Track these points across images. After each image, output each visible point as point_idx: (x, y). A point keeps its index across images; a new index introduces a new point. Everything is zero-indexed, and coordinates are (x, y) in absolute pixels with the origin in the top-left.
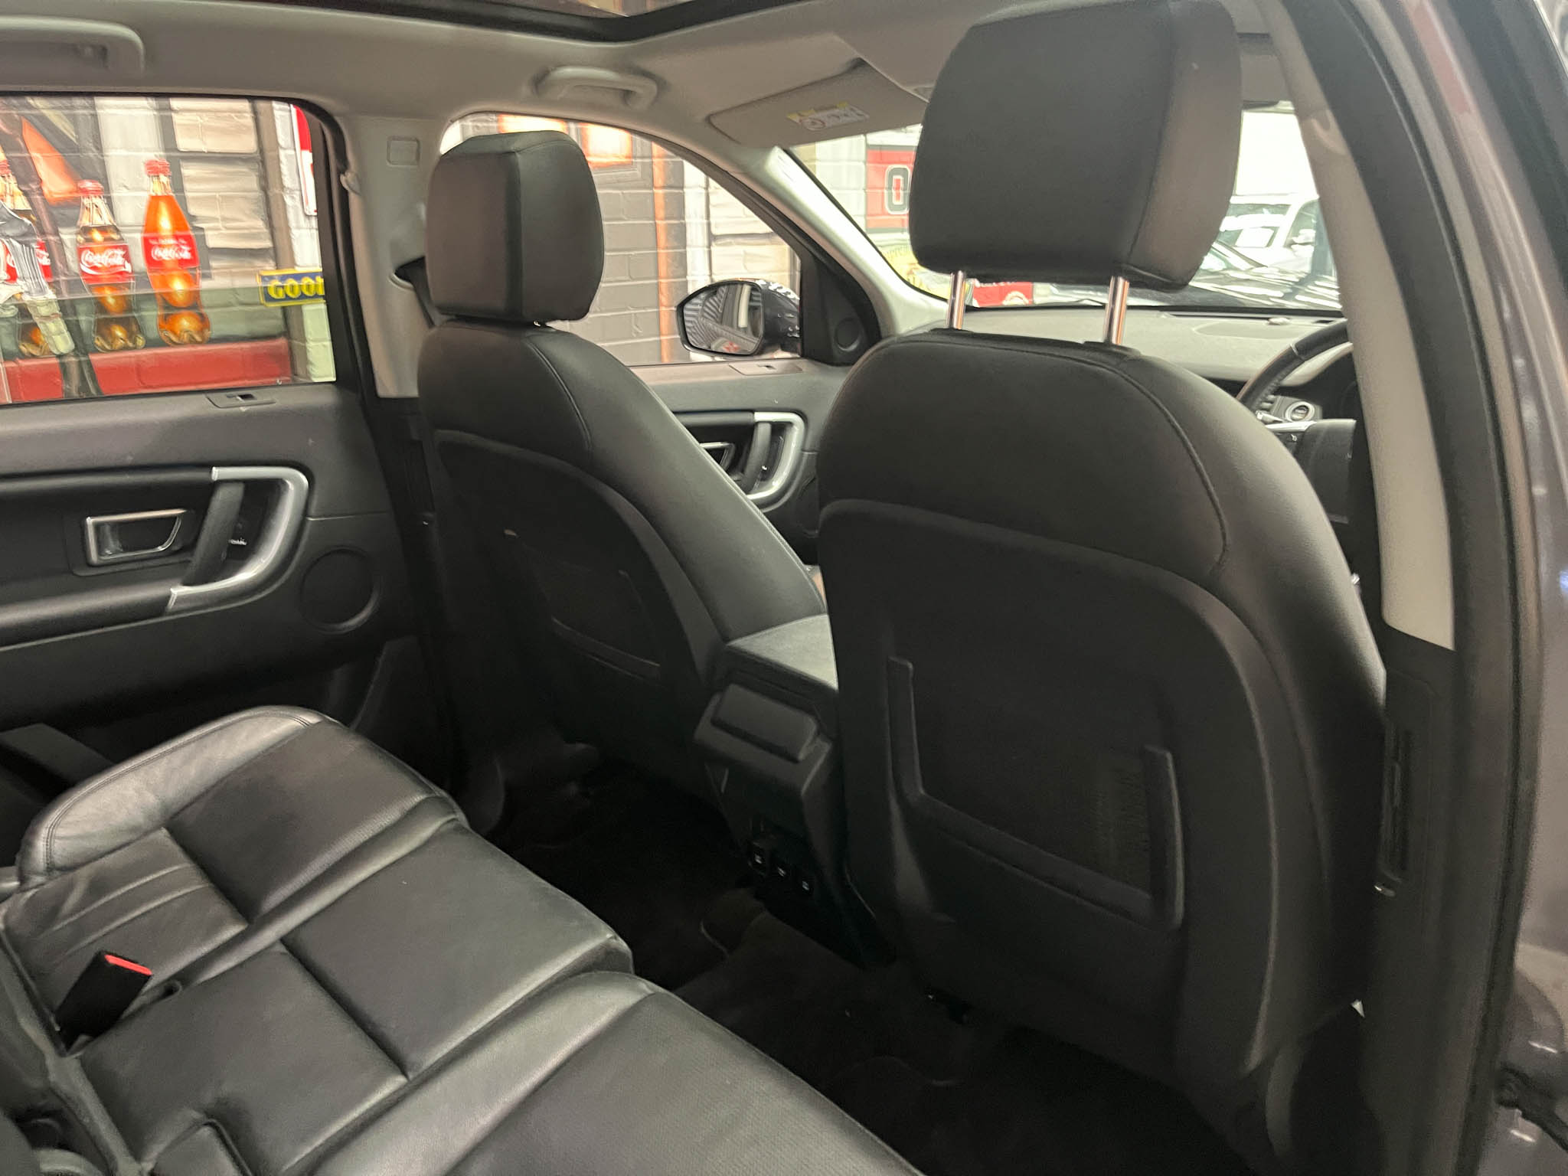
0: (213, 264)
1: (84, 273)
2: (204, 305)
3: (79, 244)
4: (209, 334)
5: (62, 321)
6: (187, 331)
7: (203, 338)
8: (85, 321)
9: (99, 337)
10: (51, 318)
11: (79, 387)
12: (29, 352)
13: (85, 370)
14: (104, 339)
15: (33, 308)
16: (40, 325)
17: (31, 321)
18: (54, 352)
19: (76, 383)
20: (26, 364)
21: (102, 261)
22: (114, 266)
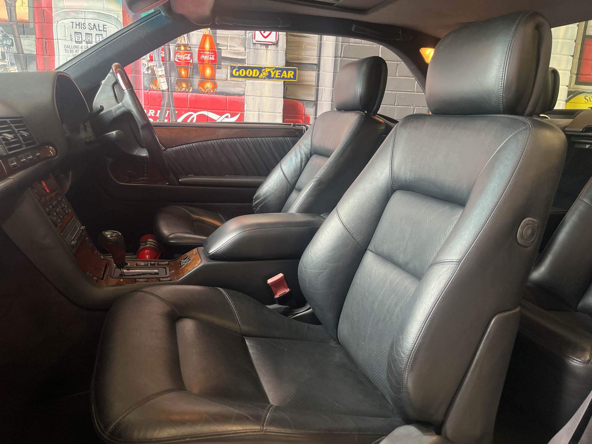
0: (222, 64)
1: (176, 62)
2: (216, 79)
3: (175, 50)
4: (216, 90)
5: (165, 78)
6: (208, 88)
7: (213, 91)
8: (173, 79)
9: (177, 86)
10: (161, 76)
11: (167, 103)
12: (152, 88)
13: (170, 97)
14: (178, 87)
15: (157, 71)
16: (158, 78)
17: (155, 76)
18: (161, 89)
19: (166, 101)
20: (151, 92)
21: (182, 57)
22: (186, 60)
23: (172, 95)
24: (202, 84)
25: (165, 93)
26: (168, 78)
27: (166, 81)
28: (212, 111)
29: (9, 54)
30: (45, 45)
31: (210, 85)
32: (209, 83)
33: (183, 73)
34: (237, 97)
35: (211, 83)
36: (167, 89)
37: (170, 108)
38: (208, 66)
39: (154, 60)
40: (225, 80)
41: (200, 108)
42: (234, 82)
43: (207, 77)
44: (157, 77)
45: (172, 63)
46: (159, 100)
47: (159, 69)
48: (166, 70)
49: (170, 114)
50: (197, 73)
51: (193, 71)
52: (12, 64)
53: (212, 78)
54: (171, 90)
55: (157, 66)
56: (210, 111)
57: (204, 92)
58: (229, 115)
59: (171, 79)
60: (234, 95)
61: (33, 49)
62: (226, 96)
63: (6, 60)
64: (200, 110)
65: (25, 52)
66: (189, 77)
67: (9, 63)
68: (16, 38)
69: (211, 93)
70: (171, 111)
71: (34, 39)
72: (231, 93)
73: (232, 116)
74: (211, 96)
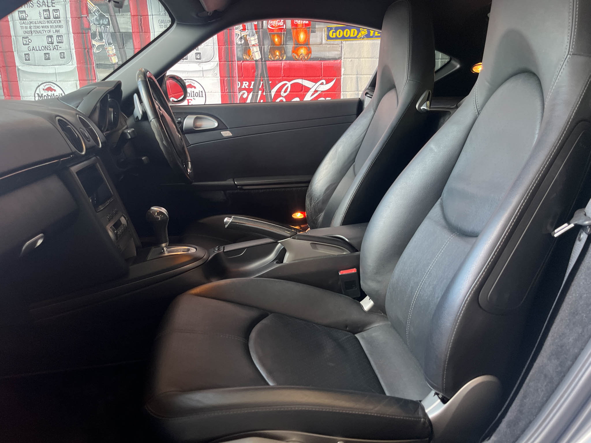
0: (317, 26)
1: (269, 29)
2: (310, 44)
4: (311, 56)
5: (258, 47)
6: (302, 54)
7: (308, 57)
8: (267, 47)
9: (270, 55)
10: (255, 45)
11: (261, 74)
12: (246, 58)
13: (264, 67)
14: (272, 55)
15: (249, 41)
16: (251, 48)
17: (248, 46)
18: (254, 59)
19: (260, 72)
20: (244, 63)
21: (275, 23)
22: (280, 26)
23: (266, 64)
24: (295, 50)
25: (258, 63)
26: (262, 47)
27: (259, 50)
28: (306, 78)
29: (106, 33)
30: (140, 22)
31: (304, 50)
32: (303, 49)
33: (276, 40)
34: (332, 61)
35: (305, 49)
36: (260, 59)
37: (264, 78)
38: (301, 30)
39: (247, 29)
40: (319, 44)
41: (295, 77)
42: (329, 46)
43: (301, 42)
44: (250, 46)
45: (265, 31)
46: (253, 71)
47: (252, 38)
48: (259, 38)
49: (264, 85)
50: (291, 39)
51: (286, 37)
52: (110, 44)
53: (306, 43)
54: (265, 59)
55: (250, 35)
56: (304, 79)
57: (298, 59)
58: (324, 81)
59: (264, 47)
60: (329, 60)
61: (129, 27)
62: (321, 62)
63: (104, 40)
64: (294, 78)
65: (121, 31)
66: (282, 44)
67: (107, 43)
68: (112, 17)
69: (306, 60)
70: (265, 81)
71: (129, 16)
72: (326, 57)
73: (327, 83)
74: (305, 62)
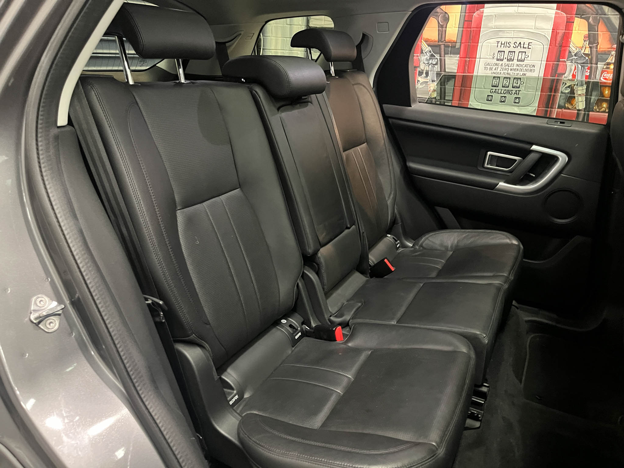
1: (600, 80)
3: (603, 69)
9: (596, 106)
10: (581, 95)
12: (568, 107)
13: (586, 117)
15: (576, 90)
18: (577, 108)
21: (609, 76)
23: (588, 115)
25: (580, 112)
26: (588, 97)
27: (585, 99)
29: (432, 72)
33: (606, 92)
36: (584, 109)
44: (575, 95)
45: (596, 82)
47: (580, 88)
48: (587, 89)
54: (588, 109)
55: (578, 85)
59: (591, 98)
61: (454, 67)
63: (429, 77)
65: (447, 70)
67: (431, 80)
68: (442, 58)
71: (457, 58)
